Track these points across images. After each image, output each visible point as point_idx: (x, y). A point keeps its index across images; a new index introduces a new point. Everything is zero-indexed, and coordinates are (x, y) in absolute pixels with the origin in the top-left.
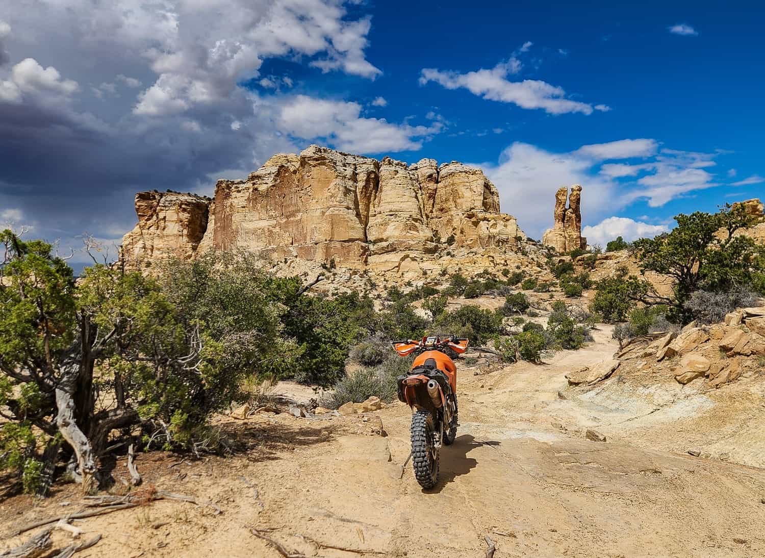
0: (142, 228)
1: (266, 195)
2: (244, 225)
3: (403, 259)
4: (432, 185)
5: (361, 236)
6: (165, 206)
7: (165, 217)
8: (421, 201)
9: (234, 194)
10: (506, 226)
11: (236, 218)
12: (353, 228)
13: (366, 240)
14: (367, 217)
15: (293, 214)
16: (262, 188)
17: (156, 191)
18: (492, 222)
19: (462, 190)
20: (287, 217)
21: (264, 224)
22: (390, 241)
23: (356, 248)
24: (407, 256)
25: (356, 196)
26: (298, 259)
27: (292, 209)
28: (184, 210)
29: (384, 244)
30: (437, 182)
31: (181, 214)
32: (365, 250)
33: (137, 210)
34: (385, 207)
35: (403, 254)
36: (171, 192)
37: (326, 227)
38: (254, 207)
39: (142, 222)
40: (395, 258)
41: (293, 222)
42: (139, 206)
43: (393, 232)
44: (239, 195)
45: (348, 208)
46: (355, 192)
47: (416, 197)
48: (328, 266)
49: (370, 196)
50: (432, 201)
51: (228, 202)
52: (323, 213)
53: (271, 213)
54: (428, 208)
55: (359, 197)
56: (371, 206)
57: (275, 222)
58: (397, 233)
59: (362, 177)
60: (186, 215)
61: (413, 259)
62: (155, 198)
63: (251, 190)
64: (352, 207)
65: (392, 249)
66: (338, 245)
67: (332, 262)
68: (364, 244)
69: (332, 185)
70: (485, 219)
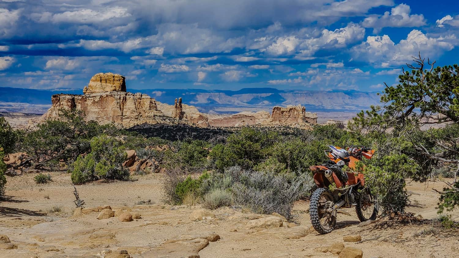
0: (54, 107)
1: (97, 102)
2: (91, 110)
3: (130, 120)
4: (139, 100)
5: (121, 114)
6: (62, 100)
7: (63, 104)
8: (136, 104)
9: (88, 101)
10: (151, 113)
11: (89, 108)
12: (119, 113)
13: (122, 116)
14: (123, 109)
15: (104, 108)
16: (96, 100)
17: (58, 94)
18: (148, 113)
19: (145, 103)
20: (103, 109)
21: (97, 110)
22: (128, 116)
23: (120, 117)
24: (131, 120)
25: (120, 104)
26: (106, 120)
27: (104, 107)
28: (69, 102)
29: (126, 117)
30: (141, 99)
31: (68, 103)
32: (122, 118)
33: (53, 101)
34: (127, 107)
35: (130, 119)
36: (62, 94)
37: (112, 112)
38: (94, 105)
39: (54, 105)
40: (128, 120)
41: (104, 110)
42: (53, 100)
43: (128, 114)
44: (89, 101)
45: (118, 108)
46: (120, 103)
47: (135, 104)
48: (113, 122)
49: (124, 104)
50: (139, 104)
51: (86, 103)
52: (112, 109)
53: (99, 107)
54: (139, 106)
55: (121, 104)
56: (124, 106)
57: (100, 110)
58: (129, 114)
59: (122, 98)
60: (70, 103)
61: (133, 121)
62: (58, 97)
63: (93, 100)
64: (119, 107)
65: (128, 118)
66: (115, 117)
67: (114, 121)
68: (122, 117)
69: (114, 102)
70: (147, 112)
